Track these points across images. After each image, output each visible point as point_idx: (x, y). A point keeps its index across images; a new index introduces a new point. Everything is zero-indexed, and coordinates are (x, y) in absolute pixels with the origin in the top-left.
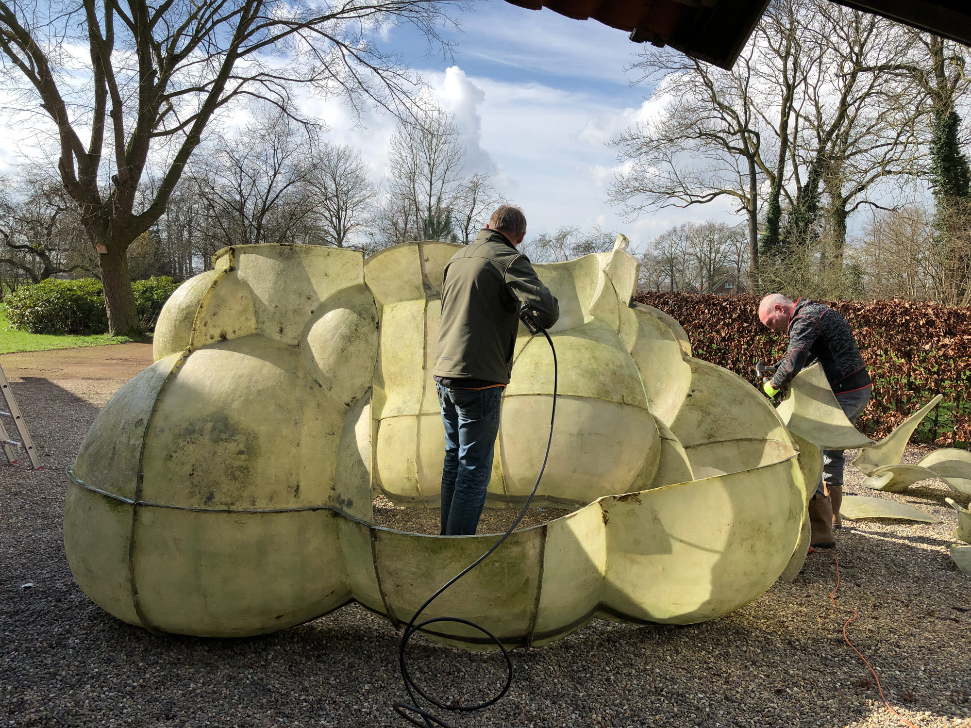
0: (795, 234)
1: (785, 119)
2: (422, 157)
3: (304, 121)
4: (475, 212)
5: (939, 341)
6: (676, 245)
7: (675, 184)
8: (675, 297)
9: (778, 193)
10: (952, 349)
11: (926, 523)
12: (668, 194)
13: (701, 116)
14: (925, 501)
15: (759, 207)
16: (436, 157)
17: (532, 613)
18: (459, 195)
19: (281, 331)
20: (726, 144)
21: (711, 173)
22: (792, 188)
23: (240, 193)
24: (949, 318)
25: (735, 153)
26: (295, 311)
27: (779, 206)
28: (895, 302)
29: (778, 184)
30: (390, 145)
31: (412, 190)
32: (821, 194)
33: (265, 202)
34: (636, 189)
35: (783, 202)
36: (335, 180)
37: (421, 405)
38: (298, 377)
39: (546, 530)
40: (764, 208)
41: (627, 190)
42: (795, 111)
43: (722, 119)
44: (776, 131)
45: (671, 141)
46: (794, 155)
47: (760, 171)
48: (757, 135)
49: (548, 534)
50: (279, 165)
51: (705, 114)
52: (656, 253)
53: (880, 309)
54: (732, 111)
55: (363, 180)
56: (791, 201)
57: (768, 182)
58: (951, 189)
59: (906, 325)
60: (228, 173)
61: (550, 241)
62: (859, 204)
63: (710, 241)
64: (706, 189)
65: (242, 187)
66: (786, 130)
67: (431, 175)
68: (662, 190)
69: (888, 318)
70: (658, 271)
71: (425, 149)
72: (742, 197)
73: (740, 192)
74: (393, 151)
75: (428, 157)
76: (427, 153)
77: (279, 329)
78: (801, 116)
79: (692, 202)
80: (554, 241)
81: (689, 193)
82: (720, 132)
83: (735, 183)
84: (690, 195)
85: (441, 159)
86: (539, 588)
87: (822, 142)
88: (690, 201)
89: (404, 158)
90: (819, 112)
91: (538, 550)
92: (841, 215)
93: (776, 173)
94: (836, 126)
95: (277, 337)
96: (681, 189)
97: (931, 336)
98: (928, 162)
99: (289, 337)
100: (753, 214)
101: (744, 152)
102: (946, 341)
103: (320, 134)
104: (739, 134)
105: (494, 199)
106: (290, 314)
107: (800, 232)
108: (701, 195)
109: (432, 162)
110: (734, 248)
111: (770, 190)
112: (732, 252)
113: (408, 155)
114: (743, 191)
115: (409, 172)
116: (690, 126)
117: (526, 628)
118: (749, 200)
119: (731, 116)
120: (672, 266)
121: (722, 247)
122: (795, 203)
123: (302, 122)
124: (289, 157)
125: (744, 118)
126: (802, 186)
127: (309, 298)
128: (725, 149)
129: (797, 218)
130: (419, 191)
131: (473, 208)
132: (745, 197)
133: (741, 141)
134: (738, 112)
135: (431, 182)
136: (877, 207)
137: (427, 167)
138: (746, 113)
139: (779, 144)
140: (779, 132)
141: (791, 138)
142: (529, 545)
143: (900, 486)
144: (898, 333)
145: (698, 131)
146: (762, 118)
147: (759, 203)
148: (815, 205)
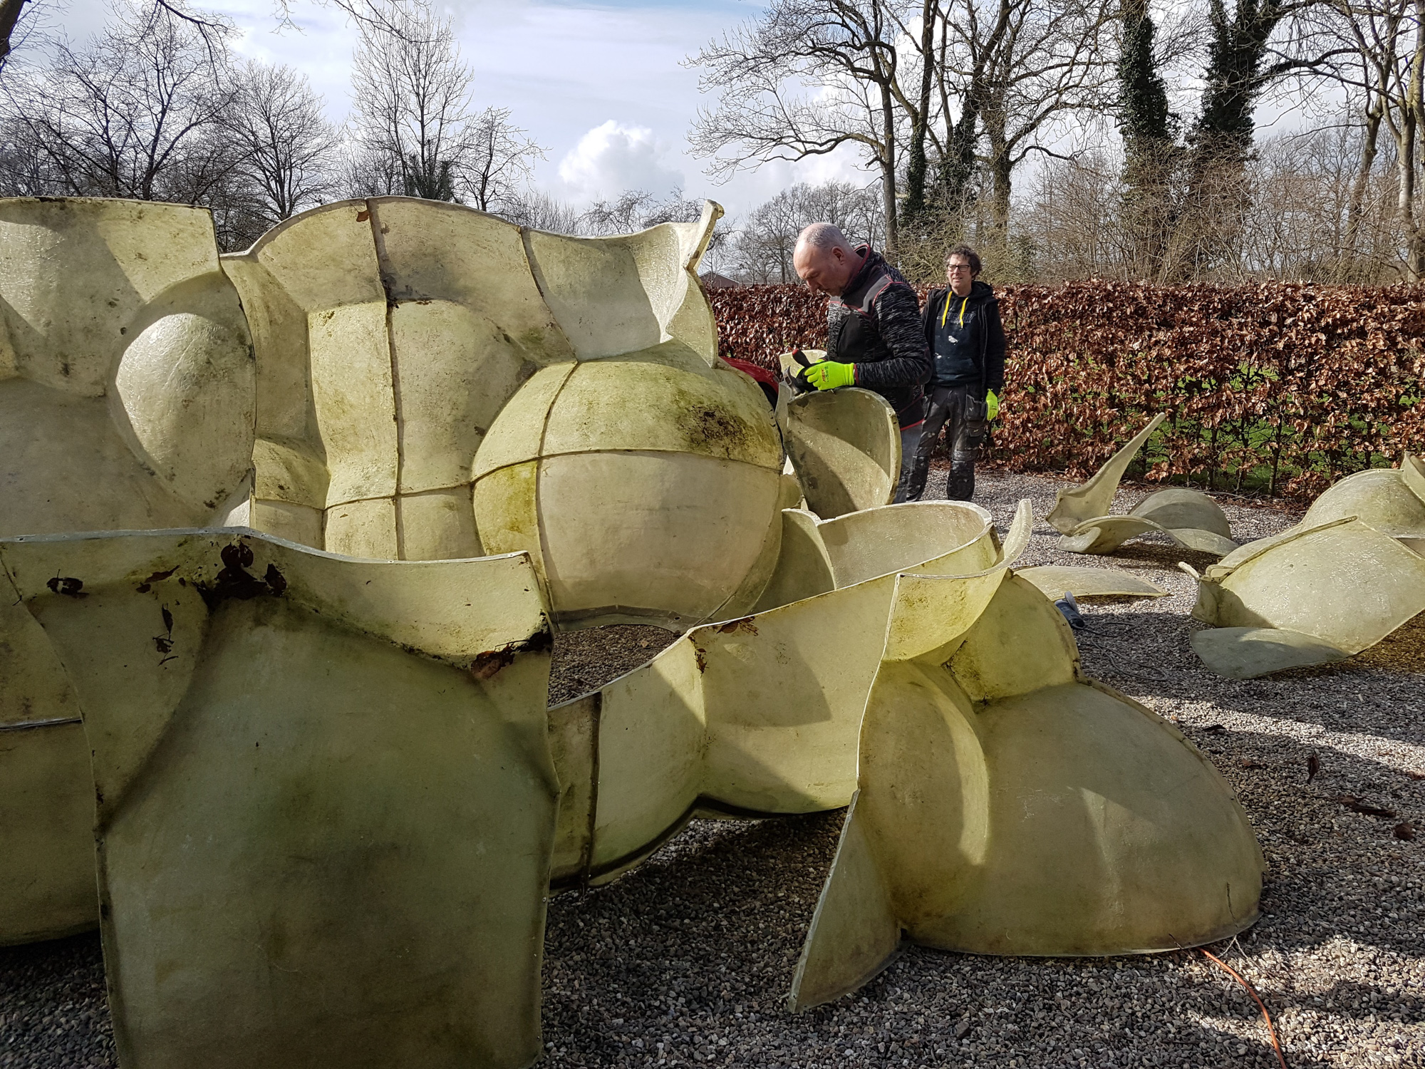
0: (946, 195)
1: (929, 26)
2: (406, 85)
3: (196, 19)
4: (493, 167)
5: (1150, 336)
6: (786, 218)
7: (783, 125)
8: (790, 290)
9: (922, 137)
10: (1169, 347)
11: (1149, 598)
12: (774, 140)
13: (814, 21)
14: (1143, 563)
15: (896, 158)
16: (427, 83)
17: (584, 838)
18: (467, 142)
19: (66, 370)
20: (850, 65)
21: (831, 109)
22: (939, 128)
23: (108, 143)
24: (1165, 302)
25: (862, 78)
26: (87, 331)
27: (923, 156)
28: (1093, 283)
29: (921, 121)
30: (354, 64)
31: (393, 134)
32: (978, 136)
33: (151, 157)
34: (729, 134)
35: (929, 151)
36: (268, 120)
37: (399, 480)
38: (104, 458)
39: (600, 700)
40: (903, 159)
41: (717, 135)
42: (942, 16)
43: (842, 25)
44: (916, 45)
45: (773, 60)
46: (941, 81)
47: (897, 104)
48: (892, 50)
49: (603, 706)
50: (170, 96)
51: (819, 18)
52: (760, 231)
53: (1073, 294)
54: (856, 14)
55: (314, 122)
56: (939, 148)
57: (909, 121)
58: (1144, 126)
59: (1108, 315)
60: (83, 110)
61: (611, 213)
62: (1027, 149)
63: (831, 211)
64: (824, 132)
65: (110, 133)
66: (931, 43)
67: (422, 111)
68: (764, 134)
69: (1084, 308)
70: (764, 256)
71: (410, 70)
72: (873, 143)
73: (872, 136)
74: (359, 74)
75: (415, 83)
76: (413, 77)
77: (60, 366)
78: (950, 23)
79: (807, 152)
80: (616, 214)
81: (803, 139)
82: (840, 45)
83: (864, 123)
84: (803, 142)
85: (435, 86)
86: (594, 797)
87: (979, 61)
88: (803, 150)
89: (377, 84)
90: (973, 17)
91: (588, 735)
92: (1003, 166)
93: (918, 106)
94: (998, 36)
95: (60, 382)
96: (792, 133)
97: (1140, 330)
98: (1113, 88)
99: (83, 381)
100: (889, 168)
101: (875, 76)
102: (1161, 336)
103: (226, 41)
104: (867, 49)
105: (522, 148)
106: (79, 337)
107: (952, 193)
108: (819, 142)
109: (421, 92)
110: (864, 219)
111: (911, 132)
112: (861, 226)
113: (383, 80)
114: (875, 134)
115: (386, 106)
116: (799, 37)
117: (576, 862)
118: (883, 147)
119: (856, 22)
120: (782, 249)
121: (849, 219)
122: (944, 150)
123: (192, 20)
124: (186, 83)
125: (873, 24)
126: (954, 125)
127: (111, 304)
128: (849, 72)
129: (947, 172)
130: (405, 137)
131: (490, 162)
132: (877, 142)
133: (870, 61)
134: (865, 15)
135: (422, 122)
136: (1050, 154)
137: (414, 98)
138: (875, 17)
139: (922, 64)
140: (921, 47)
141: (937, 57)
142: (572, 728)
143: (1110, 546)
144: (1098, 327)
145: (810, 44)
146: (898, 25)
147: (897, 152)
148: (971, 153)
